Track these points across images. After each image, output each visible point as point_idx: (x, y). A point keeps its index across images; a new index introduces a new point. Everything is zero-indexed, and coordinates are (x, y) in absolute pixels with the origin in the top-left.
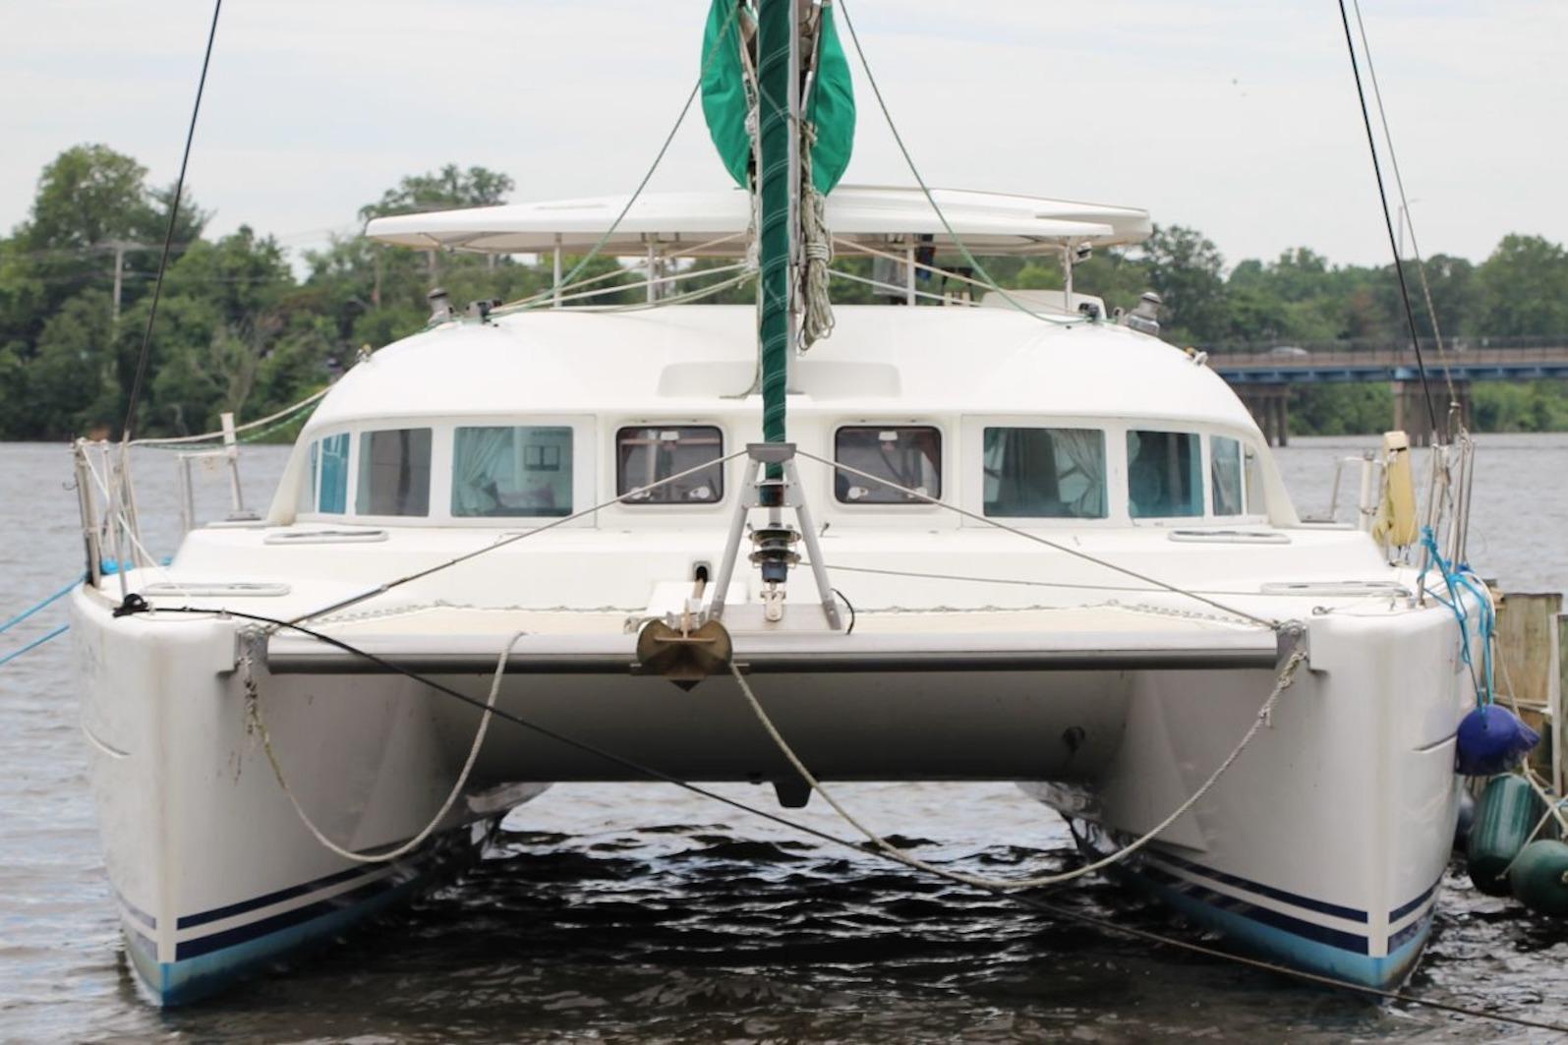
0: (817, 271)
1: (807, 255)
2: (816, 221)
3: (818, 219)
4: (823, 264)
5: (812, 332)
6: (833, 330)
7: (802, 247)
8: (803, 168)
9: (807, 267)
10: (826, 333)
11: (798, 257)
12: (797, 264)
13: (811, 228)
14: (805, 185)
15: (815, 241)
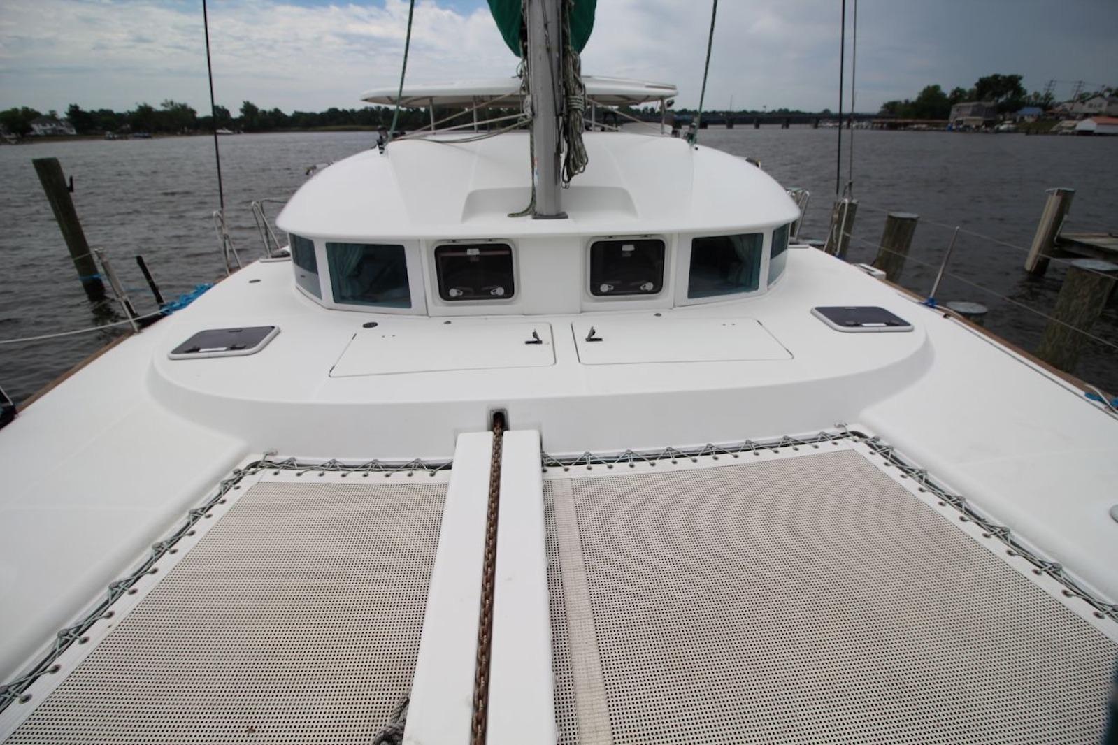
0: (576, 120)
1: (568, 106)
2: (575, 77)
3: (576, 75)
4: (580, 113)
5: (572, 169)
6: (587, 166)
7: (565, 100)
8: (564, 32)
9: (568, 117)
10: (582, 169)
11: (562, 108)
12: (561, 114)
13: (572, 83)
14: (566, 47)
15: (574, 94)
